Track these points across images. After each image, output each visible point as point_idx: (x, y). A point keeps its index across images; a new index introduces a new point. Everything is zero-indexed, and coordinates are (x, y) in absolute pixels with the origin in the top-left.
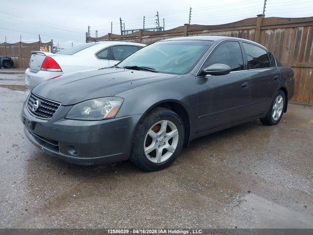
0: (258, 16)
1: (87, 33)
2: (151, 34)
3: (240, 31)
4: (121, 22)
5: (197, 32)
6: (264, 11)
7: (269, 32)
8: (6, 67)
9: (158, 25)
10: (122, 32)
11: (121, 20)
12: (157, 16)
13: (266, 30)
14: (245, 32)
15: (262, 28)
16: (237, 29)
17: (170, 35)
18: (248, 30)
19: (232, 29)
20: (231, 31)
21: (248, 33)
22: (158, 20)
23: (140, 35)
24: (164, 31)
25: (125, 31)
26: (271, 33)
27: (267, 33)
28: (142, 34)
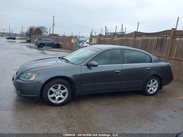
0: (172, 29)
1: (91, 33)
2: (118, 35)
3: (162, 37)
4: (106, 28)
5: (140, 36)
6: (177, 26)
7: (178, 39)
8: (56, 48)
9: (122, 31)
10: (106, 33)
11: (106, 27)
12: (122, 26)
13: (177, 37)
14: (165, 38)
15: (174, 36)
16: (160, 36)
17: (127, 37)
18: (167, 37)
19: (158, 36)
20: (157, 37)
21: (166, 39)
22: (122, 28)
23: (113, 36)
24: (125, 34)
25: (107, 33)
26: (179, 40)
27: (177, 40)
28: (114, 35)
